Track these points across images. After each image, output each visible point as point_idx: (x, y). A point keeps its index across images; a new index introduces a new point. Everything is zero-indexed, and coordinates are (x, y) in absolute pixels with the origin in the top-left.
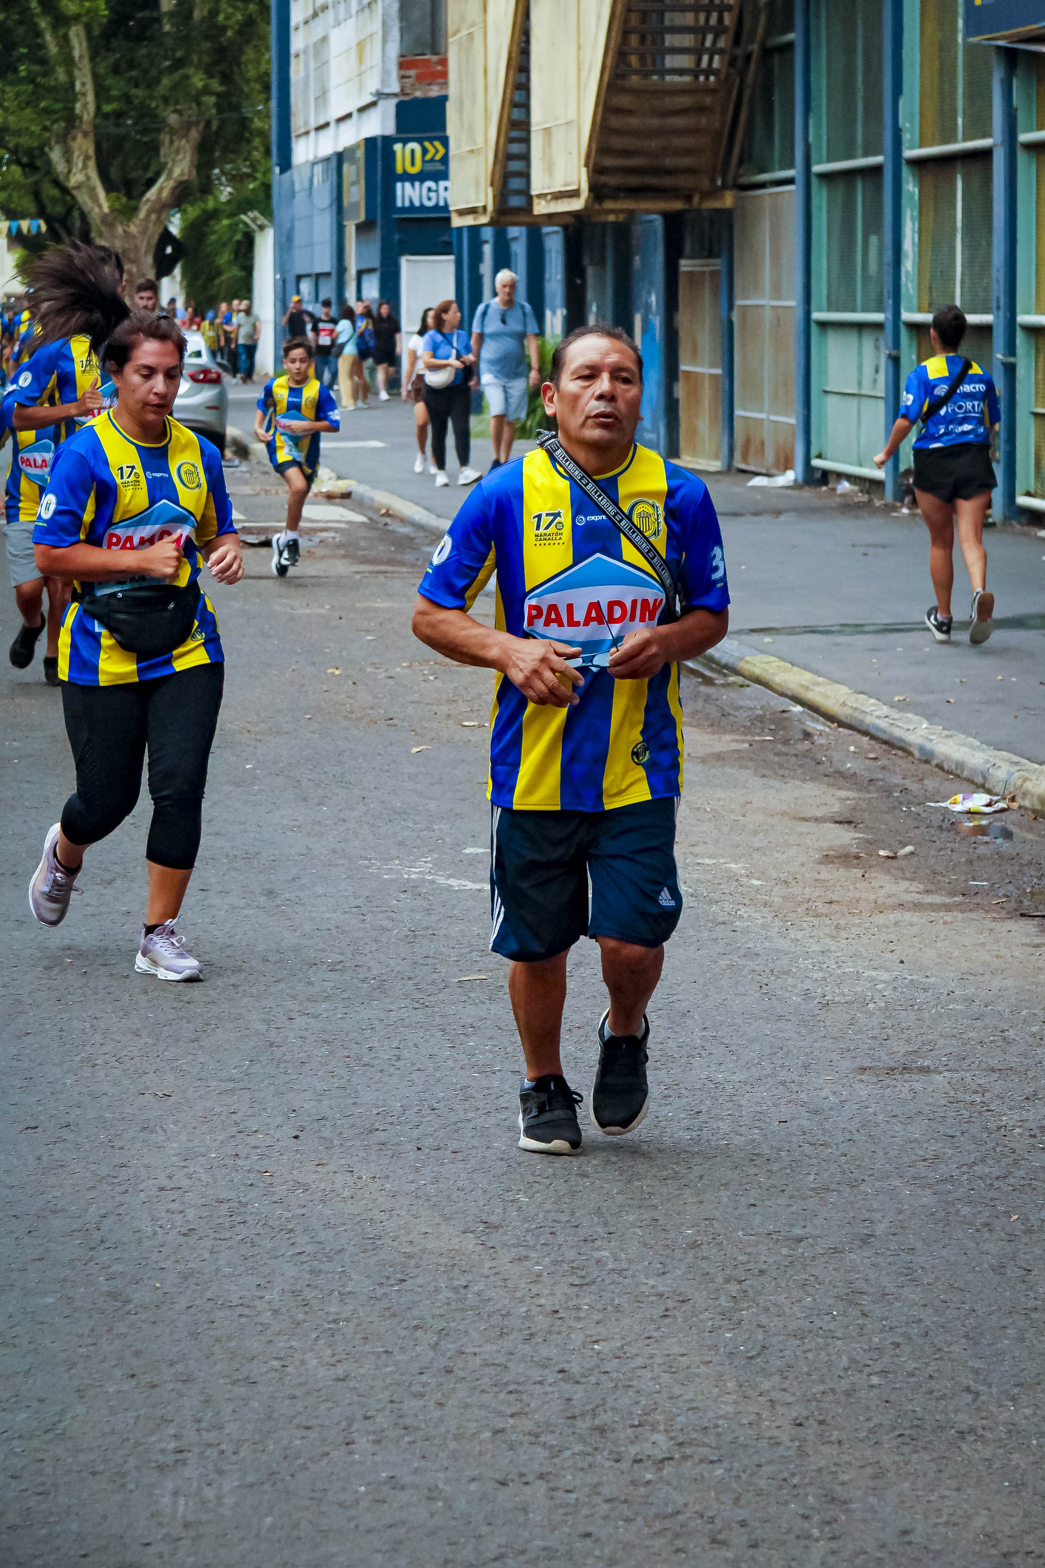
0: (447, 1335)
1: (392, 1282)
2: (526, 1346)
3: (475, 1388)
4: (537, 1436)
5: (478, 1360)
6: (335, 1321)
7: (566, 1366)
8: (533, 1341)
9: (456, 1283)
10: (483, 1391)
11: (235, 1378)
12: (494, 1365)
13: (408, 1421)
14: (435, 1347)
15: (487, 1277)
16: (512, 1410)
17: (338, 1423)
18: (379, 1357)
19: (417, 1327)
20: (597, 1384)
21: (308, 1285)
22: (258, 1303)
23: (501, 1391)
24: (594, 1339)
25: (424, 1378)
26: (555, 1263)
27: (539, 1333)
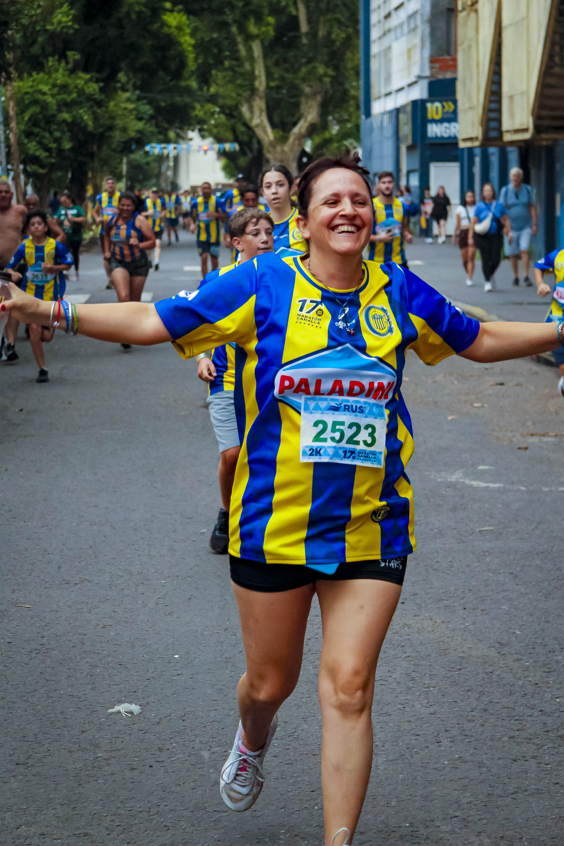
0: (484, 694)
1: (455, 670)
2: (523, 700)
3: (499, 718)
4: (530, 739)
5: (499, 705)
6: (428, 687)
7: (543, 709)
8: (526, 697)
9: (487, 671)
10: (503, 719)
11: (380, 713)
12: (508, 708)
13: (467, 733)
14: (478, 699)
15: (502, 668)
16: (517, 728)
17: (433, 733)
18: (451, 704)
19: (468, 691)
20: (559, 716)
21: (414, 671)
22: (389, 679)
23: (511, 720)
24: (557, 696)
25: (474, 713)
26: (535, 662)
27: (528, 693)
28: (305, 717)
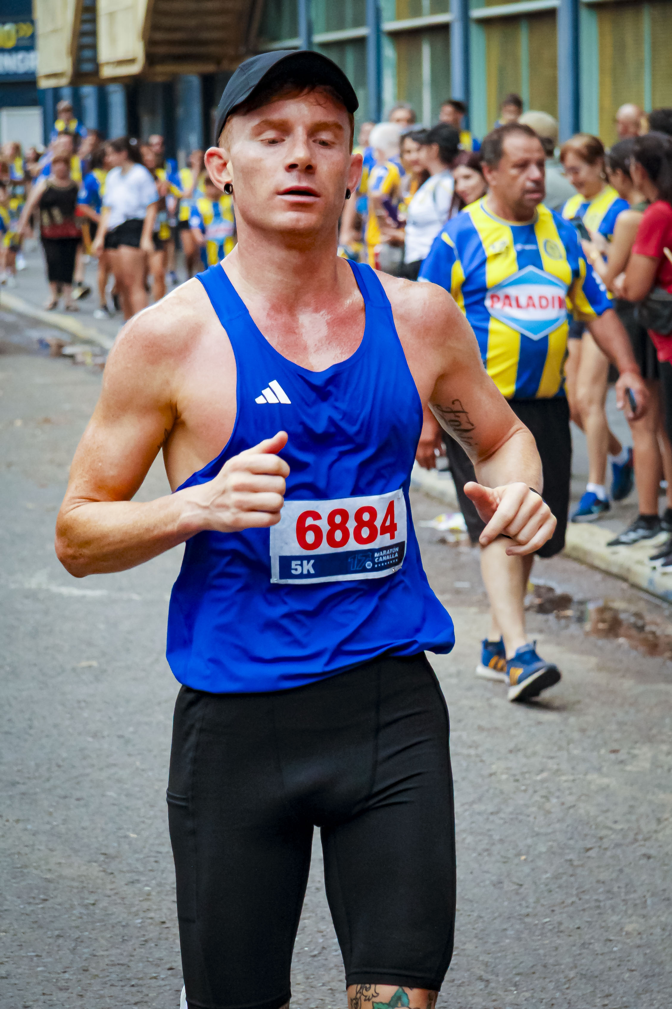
0: (82, 942)
1: (37, 901)
2: (142, 950)
3: (105, 983)
5: (106, 960)
8: (147, 946)
9: (86, 901)
10: (112, 985)
12: (119, 964)
14: (73, 951)
15: (109, 896)
16: (136, 999)
18: (32, 960)
19: (58, 936)
23: (125, 985)
25: (67, 976)
26: (159, 885)
27: (151, 939)
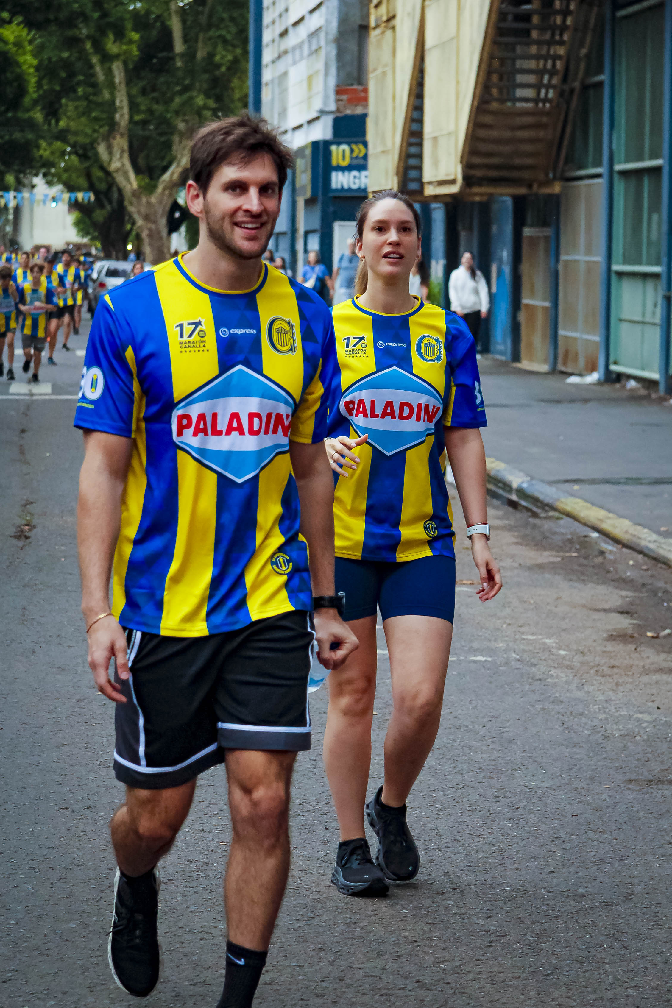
0: (341, 955)
1: (305, 919)
2: (394, 964)
3: (358, 992)
5: (361, 971)
7: (421, 978)
8: (400, 961)
10: (364, 994)
11: (195, 981)
12: (372, 976)
14: (332, 963)
18: (294, 969)
19: (320, 950)
20: (442, 991)
22: (213, 931)
23: (376, 994)
24: (441, 960)
25: (324, 984)
27: (402, 956)
28: (92, 985)
